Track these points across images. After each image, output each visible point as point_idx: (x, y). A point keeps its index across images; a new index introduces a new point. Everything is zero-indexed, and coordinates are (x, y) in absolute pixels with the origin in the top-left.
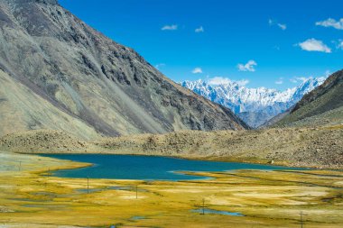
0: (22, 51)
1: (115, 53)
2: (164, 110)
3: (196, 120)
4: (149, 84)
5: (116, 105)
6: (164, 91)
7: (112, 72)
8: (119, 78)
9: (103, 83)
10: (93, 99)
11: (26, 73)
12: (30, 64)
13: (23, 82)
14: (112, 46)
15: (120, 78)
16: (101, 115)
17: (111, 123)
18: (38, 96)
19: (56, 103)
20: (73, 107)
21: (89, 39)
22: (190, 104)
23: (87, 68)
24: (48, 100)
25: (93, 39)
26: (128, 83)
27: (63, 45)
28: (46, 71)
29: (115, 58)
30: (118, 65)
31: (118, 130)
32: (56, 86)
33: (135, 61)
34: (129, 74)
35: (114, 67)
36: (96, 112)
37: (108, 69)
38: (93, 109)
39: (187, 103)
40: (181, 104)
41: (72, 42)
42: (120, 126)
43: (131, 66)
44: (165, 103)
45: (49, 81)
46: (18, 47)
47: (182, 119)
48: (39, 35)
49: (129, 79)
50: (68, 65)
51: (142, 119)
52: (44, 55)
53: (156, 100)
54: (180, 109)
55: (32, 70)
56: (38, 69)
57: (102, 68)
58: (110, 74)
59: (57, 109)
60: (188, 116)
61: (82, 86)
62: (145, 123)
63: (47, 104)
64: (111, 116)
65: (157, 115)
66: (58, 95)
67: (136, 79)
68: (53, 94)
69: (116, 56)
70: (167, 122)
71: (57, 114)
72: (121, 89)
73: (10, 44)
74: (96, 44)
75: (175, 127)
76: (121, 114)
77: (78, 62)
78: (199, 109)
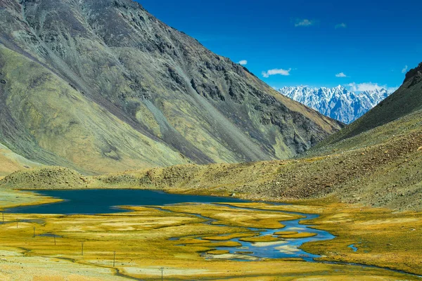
0: (98, 64)
1: (207, 64)
2: (263, 129)
3: (302, 140)
4: (246, 98)
5: (207, 124)
6: (264, 107)
7: (204, 86)
8: (212, 94)
9: (192, 99)
10: (179, 118)
11: (102, 90)
12: (106, 80)
13: (98, 101)
14: (204, 56)
15: (213, 92)
16: (189, 137)
17: (201, 146)
18: (115, 117)
19: (136, 124)
20: (157, 129)
21: (177, 49)
22: (294, 122)
23: (174, 83)
24: (128, 121)
25: (182, 48)
26: (222, 98)
27: (145, 56)
28: (125, 88)
29: (208, 70)
30: (211, 78)
31: (208, 154)
32: (137, 104)
33: (231, 73)
34: (224, 88)
35: (206, 81)
36: (183, 134)
37: (198, 82)
38: (179, 130)
39: (291, 121)
40: (284, 122)
41: (157, 52)
42: (211, 149)
43: (226, 79)
44: (264, 121)
45: (129, 99)
46: (93, 60)
47: (285, 139)
48: (117, 45)
49: (223, 94)
50: (151, 79)
51: (237, 140)
52: (123, 69)
53: (255, 117)
54: (282, 127)
55: (109, 86)
56: (116, 85)
57: (192, 82)
58: (201, 89)
59: (137, 132)
60: (292, 136)
61: (167, 104)
62: (240, 145)
63: (125, 126)
64: (200, 138)
65: (255, 135)
66: (139, 115)
67: (231, 93)
68: (134, 114)
69: (209, 67)
70: (266, 142)
71: (137, 137)
72: (214, 105)
73: (84, 57)
74: (185, 54)
75: (277, 148)
76: (213, 135)
77: (164, 76)
78: (305, 126)
